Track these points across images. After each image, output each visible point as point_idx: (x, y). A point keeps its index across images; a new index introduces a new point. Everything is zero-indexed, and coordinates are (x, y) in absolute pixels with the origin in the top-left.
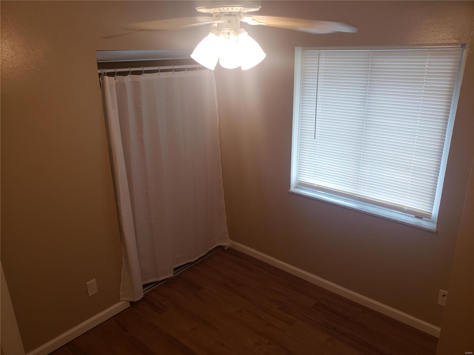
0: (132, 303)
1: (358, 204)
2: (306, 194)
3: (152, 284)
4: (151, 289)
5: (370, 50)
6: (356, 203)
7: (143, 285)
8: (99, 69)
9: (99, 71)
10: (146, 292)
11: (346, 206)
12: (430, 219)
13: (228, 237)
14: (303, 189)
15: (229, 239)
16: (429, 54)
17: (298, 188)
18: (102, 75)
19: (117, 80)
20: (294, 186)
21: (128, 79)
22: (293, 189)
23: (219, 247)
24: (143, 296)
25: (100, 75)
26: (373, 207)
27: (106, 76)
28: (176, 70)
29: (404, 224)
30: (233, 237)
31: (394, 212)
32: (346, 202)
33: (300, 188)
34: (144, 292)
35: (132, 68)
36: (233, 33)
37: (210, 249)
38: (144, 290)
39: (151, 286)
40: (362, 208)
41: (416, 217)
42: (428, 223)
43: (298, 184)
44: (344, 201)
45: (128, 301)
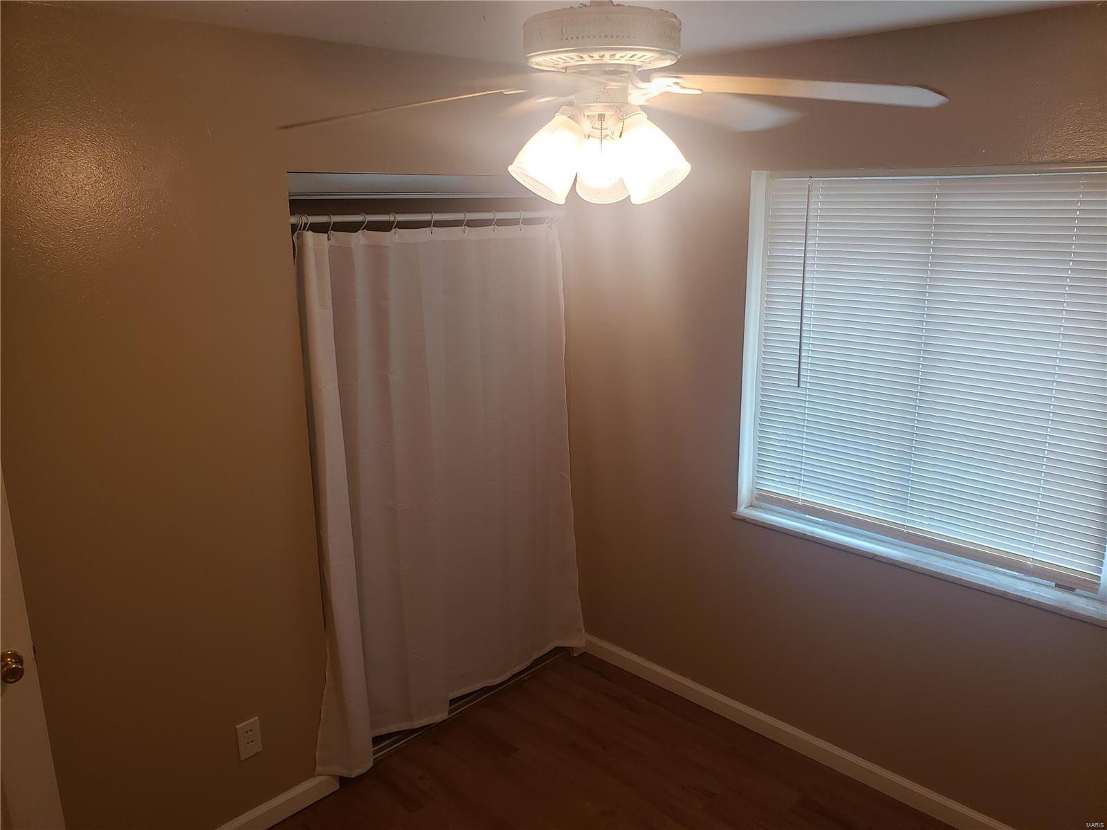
0: (343, 781)
1: (906, 550)
2: (777, 522)
3: (393, 736)
4: (390, 749)
5: (933, 177)
6: (902, 547)
7: (373, 738)
8: (294, 215)
9: (293, 220)
10: (379, 754)
11: (876, 555)
12: (1097, 594)
13: (583, 626)
14: (770, 510)
15: (584, 632)
16: (1083, 184)
17: (755, 507)
18: (300, 229)
19: (333, 242)
20: (746, 502)
21: (359, 239)
22: (743, 510)
23: (558, 650)
24: (371, 765)
25: (294, 228)
26: (945, 558)
27: (307, 231)
28: (471, 224)
29: (1028, 605)
30: (593, 625)
31: (998, 572)
32: (875, 544)
33: (761, 508)
34: (374, 755)
35: (369, 216)
36: (613, 115)
37: (537, 655)
38: (375, 748)
39: (392, 740)
40: (917, 560)
41: (1057, 585)
42: (1091, 602)
43: (756, 498)
44: (872, 543)
45: (333, 776)
